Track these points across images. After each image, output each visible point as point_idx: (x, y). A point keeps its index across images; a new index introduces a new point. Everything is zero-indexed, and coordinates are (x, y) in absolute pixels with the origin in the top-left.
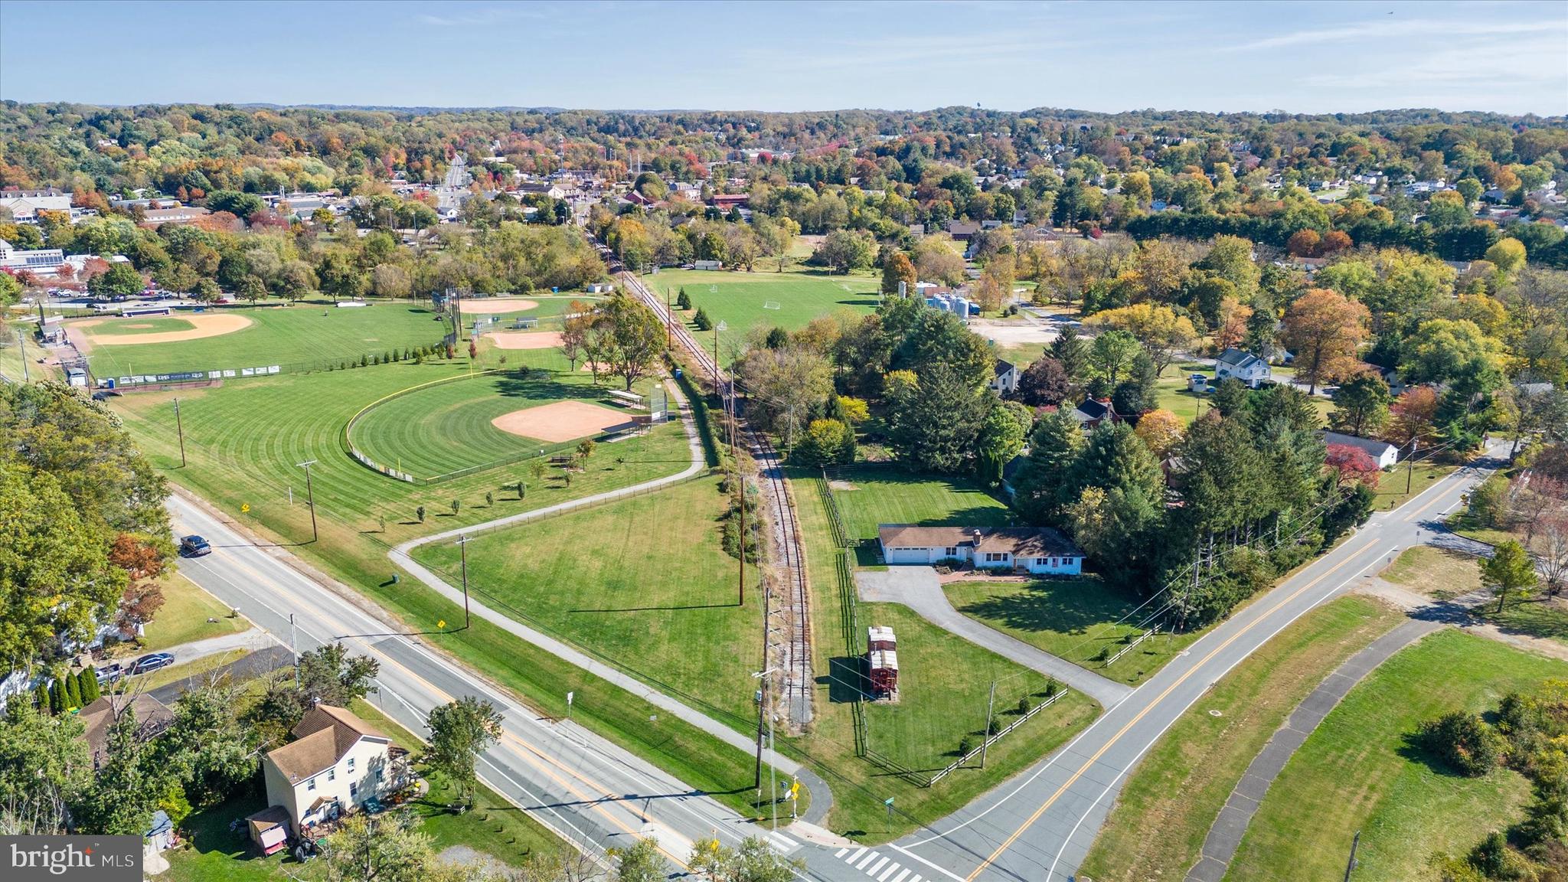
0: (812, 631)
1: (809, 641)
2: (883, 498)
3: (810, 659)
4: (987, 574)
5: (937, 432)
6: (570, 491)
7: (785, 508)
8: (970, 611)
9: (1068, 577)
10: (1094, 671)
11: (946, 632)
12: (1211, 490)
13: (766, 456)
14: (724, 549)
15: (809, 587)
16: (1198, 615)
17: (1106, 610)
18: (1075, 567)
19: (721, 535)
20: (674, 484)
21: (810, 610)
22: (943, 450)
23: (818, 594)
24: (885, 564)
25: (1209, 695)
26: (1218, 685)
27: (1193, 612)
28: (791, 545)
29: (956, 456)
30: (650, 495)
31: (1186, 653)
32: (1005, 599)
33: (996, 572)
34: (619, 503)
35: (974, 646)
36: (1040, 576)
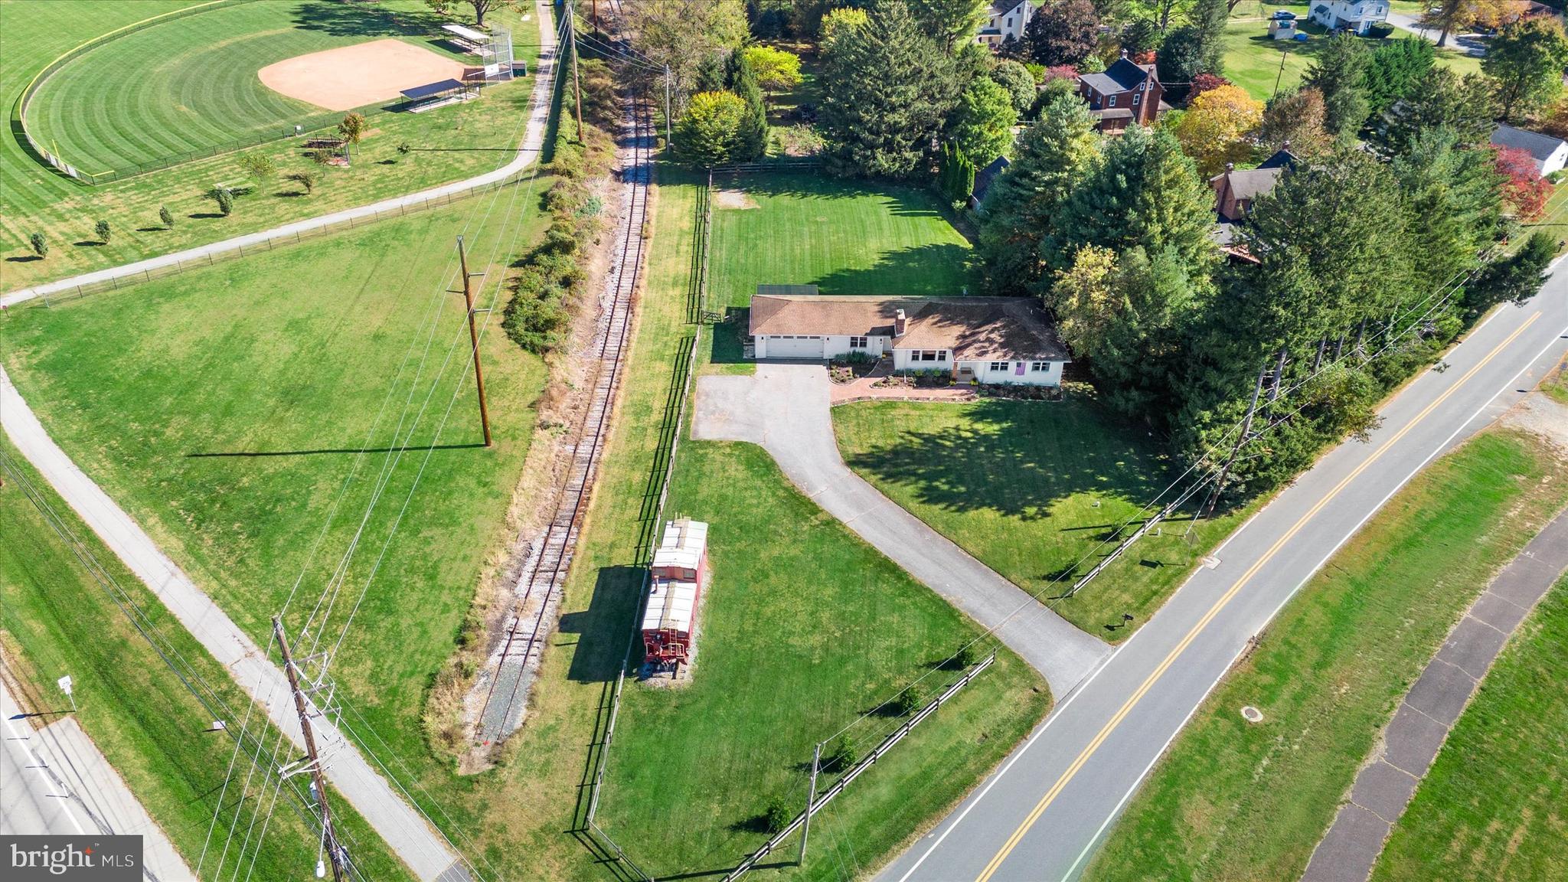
0: (592, 505)
1: (581, 526)
2: (788, 225)
3: (567, 571)
4: (909, 384)
5: (881, 117)
6: (310, 201)
7: (634, 240)
8: (865, 465)
9: (1037, 391)
10: (1049, 602)
11: (815, 510)
12: (1304, 282)
13: (637, 143)
14: (503, 325)
15: (619, 403)
16: (1242, 488)
17: (1091, 462)
18: (1053, 374)
19: (509, 296)
20: (473, 192)
21: (605, 456)
22: (889, 147)
23: (630, 419)
24: (754, 360)
25: (1244, 668)
26: (1260, 642)
27: (1235, 484)
28: (620, 313)
29: (908, 155)
30: (429, 212)
31: (1211, 562)
32: (928, 439)
33: (923, 380)
34: (376, 227)
35: (854, 543)
36: (995, 389)
